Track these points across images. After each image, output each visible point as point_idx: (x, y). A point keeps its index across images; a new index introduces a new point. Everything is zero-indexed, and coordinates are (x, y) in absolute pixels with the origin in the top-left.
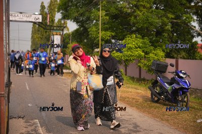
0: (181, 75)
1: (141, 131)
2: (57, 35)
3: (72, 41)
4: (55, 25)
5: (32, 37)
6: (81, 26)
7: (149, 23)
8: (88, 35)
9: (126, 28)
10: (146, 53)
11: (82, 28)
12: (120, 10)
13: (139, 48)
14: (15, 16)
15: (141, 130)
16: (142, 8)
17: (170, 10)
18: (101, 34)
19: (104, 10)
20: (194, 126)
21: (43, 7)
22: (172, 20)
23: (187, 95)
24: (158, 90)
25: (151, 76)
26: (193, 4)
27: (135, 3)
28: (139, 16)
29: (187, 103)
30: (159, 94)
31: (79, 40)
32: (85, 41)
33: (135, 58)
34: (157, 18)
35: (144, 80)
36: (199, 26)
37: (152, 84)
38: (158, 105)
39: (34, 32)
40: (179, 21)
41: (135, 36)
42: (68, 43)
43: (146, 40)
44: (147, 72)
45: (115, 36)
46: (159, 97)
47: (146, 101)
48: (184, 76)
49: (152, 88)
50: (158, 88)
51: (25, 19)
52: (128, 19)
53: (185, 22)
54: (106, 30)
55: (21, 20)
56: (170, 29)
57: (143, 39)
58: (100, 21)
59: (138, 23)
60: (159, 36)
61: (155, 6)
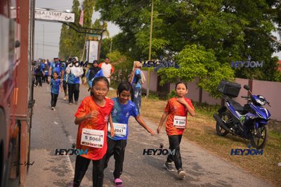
0: (259, 101)
1: (203, 174)
2: (93, 40)
3: (112, 49)
4: (92, 27)
5: (61, 42)
6: (125, 30)
7: (216, 30)
8: (135, 42)
9: (184, 35)
11: (126, 33)
12: (178, 12)
13: (201, 63)
14: (40, 13)
15: (204, 172)
16: (206, 10)
17: (245, 14)
18: (152, 42)
19: (157, 10)
20: (274, 171)
21: (76, 3)
22: (246, 28)
23: (265, 128)
24: (225, 119)
25: (215, 101)
26: (274, 7)
27: (198, 3)
28: (202, 20)
29: (265, 139)
30: (227, 125)
31: (122, 48)
32: (130, 50)
33: (195, 75)
34: (226, 24)
35: (206, 105)
37: (219, 111)
38: (226, 140)
39: (63, 36)
40: (255, 29)
41: (196, 46)
42: (107, 52)
43: (211, 53)
44: (209, 95)
45: (170, 45)
46: (227, 129)
47: (209, 134)
48: (262, 103)
49: (218, 118)
50: (226, 117)
51: (53, 18)
52: (188, 24)
53: (263, 31)
54: (158, 36)
55: (47, 19)
56: (242, 39)
57: (207, 51)
58: (152, 24)
59: (201, 29)
60: (228, 48)
61: (224, 7)
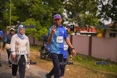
7: (40, 12)
8: (3, 18)
9: (26, 15)
10: (38, 30)
12: (23, 4)
16: (36, 3)
17: (52, 5)
18: (11, 18)
19: (13, 3)
22: (53, 11)
25: (40, 43)
26: (64, 3)
28: (34, 8)
30: (45, 54)
32: (1, 21)
33: (31, 32)
34: (44, 10)
35: (36, 45)
36: (67, 15)
37: (41, 48)
38: (45, 61)
40: (57, 12)
41: (31, 19)
43: (38, 22)
44: (38, 41)
45: (20, 19)
46: (45, 56)
47: (37, 58)
49: (41, 51)
50: (45, 51)
52: (28, 9)
54: (14, 15)
56: (51, 16)
57: (36, 21)
58: (11, 9)
59: (33, 12)
60: (45, 20)
61: (43, 2)
